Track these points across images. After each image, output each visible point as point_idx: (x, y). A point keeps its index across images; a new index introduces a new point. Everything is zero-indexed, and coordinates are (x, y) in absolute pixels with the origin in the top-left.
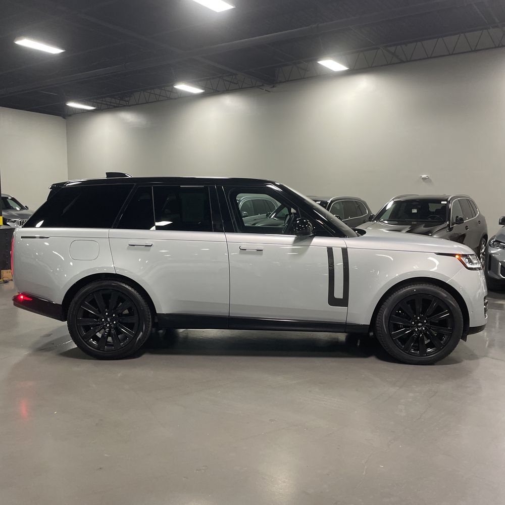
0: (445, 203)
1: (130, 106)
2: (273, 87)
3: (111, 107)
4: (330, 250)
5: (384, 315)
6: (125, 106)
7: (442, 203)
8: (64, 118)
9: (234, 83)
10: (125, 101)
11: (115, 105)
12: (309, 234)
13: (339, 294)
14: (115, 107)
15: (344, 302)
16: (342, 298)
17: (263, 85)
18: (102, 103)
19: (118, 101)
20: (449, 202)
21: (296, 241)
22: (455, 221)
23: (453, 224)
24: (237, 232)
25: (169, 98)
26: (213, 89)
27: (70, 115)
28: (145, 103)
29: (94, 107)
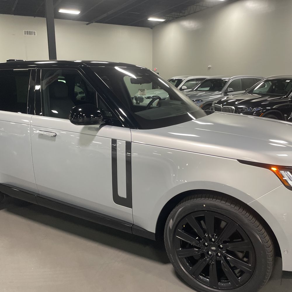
1: (185, 16)
4: (114, 141)
6: (181, 16)
10: (182, 13)
11: (177, 16)
13: (122, 193)
14: (177, 18)
16: (125, 197)
18: (170, 17)
19: (178, 14)
27: (154, 27)
28: (194, 13)
29: (165, 19)
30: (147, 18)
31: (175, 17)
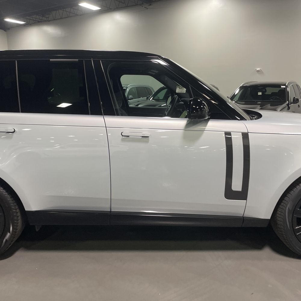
0: (284, 87)
1: (49, 21)
2: (150, 5)
3: (36, 22)
4: (228, 135)
5: (287, 208)
6: (46, 21)
7: (282, 87)
8: (5, 31)
9: (123, 3)
10: (46, 17)
11: (39, 20)
12: (205, 117)
13: (237, 185)
14: (39, 22)
15: (243, 195)
16: (241, 190)
17: (143, 4)
18: (30, 19)
19: (41, 18)
20: (287, 87)
21: (188, 125)
22: (292, 101)
23: (291, 104)
24: (118, 115)
25: (77, 15)
26: (107, 7)
27: (9, 29)
28: (60, 19)
29: (25, 22)
30: (3, 19)
31: (37, 21)
